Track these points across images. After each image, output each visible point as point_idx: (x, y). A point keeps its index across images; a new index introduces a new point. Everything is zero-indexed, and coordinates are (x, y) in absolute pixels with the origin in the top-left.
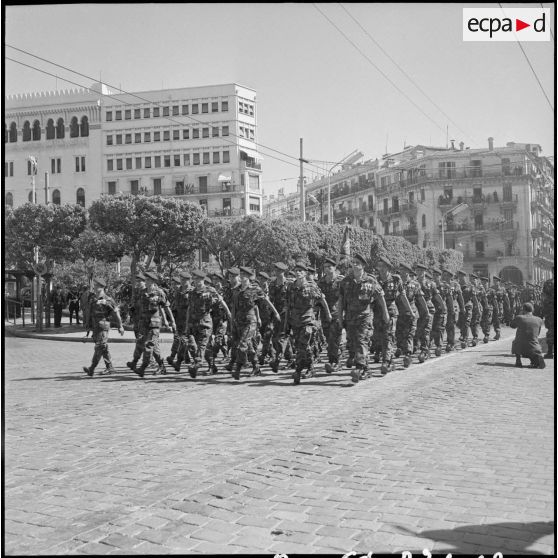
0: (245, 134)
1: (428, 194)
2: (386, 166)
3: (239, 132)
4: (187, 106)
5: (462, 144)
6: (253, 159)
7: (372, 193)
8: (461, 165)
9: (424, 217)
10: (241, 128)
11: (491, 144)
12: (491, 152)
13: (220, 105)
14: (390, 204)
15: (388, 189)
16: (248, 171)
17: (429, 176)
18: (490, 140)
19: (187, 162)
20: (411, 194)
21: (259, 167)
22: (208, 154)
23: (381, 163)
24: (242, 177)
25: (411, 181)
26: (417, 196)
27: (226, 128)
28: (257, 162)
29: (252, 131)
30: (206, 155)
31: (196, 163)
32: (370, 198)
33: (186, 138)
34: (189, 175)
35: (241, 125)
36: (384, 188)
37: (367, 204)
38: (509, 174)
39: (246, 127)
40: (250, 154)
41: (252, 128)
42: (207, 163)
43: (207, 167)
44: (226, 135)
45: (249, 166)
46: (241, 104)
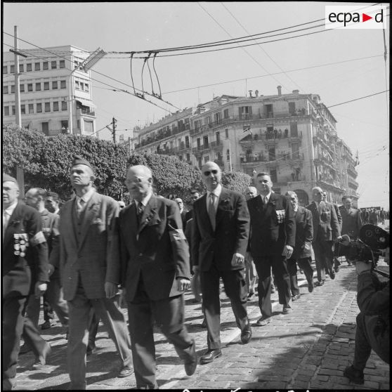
0: (80, 87)
1: (231, 132)
2: (198, 112)
3: (75, 85)
4: (30, 64)
5: (257, 92)
6: (88, 108)
7: (188, 134)
8: (256, 108)
9: (228, 151)
10: (77, 82)
11: (279, 91)
12: (280, 98)
13: (58, 63)
14: (202, 143)
15: (200, 130)
16: (83, 117)
17: (231, 118)
18: (279, 88)
19: (31, 111)
20: (218, 133)
21: (93, 114)
22: (49, 103)
23: (194, 110)
24: (78, 122)
25: (217, 123)
26: (223, 135)
27: (63, 82)
28: (91, 110)
29: (86, 85)
30: (47, 104)
31: (39, 111)
32: (187, 138)
33: (30, 90)
34: (33, 121)
35: (77, 80)
36: (197, 129)
37: (185, 143)
38: (295, 115)
39: (81, 81)
40: (84, 103)
41: (87, 82)
42: (48, 111)
43: (48, 115)
44: (64, 87)
45: (84, 113)
46: (76, 62)
